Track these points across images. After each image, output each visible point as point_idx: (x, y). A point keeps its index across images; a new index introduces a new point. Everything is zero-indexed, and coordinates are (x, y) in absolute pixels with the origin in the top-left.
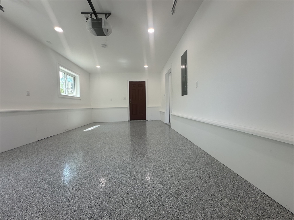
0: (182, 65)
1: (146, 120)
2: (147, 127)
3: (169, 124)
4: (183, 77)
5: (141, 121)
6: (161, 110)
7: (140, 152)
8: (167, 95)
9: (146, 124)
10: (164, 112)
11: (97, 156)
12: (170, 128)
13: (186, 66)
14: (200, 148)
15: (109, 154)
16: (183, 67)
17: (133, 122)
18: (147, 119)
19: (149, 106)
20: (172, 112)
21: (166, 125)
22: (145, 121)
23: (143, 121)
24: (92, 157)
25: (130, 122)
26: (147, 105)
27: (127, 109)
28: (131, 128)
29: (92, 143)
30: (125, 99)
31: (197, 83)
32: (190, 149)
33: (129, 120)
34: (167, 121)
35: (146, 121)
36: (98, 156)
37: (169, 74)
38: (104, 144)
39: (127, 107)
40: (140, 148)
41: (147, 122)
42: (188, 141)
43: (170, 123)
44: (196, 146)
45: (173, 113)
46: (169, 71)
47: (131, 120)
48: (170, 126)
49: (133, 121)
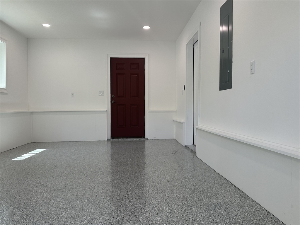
0: (222, 24)
1: (144, 137)
2: (147, 152)
3: (192, 148)
4: (223, 51)
5: (135, 139)
6: (176, 118)
7: (129, 210)
8: (189, 88)
9: (143, 148)
10: (182, 123)
11: (38, 219)
12: (195, 157)
13: (230, 28)
14: (257, 203)
15: (64, 214)
16: (224, 28)
17: (118, 142)
18: (147, 135)
19: (151, 110)
20: (199, 123)
21: (186, 151)
22: (142, 139)
23: (138, 139)
24: (28, 220)
25: (112, 143)
26: (148, 108)
27: (105, 115)
28: (113, 155)
29: (29, 189)
30: (101, 93)
31: (252, 65)
32: (236, 206)
33: (109, 137)
34: (188, 142)
35: (144, 141)
36: (40, 217)
37: (194, 43)
38: (55, 190)
39: (106, 110)
40: (130, 201)
41: (146, 142)
42: (233, 188)
43: (194, 145)
44: (249, 198)
45: (201, 125)
46: (193, 38)
47: (113, 136)
48: (194, 153)
49: (118, 140)
